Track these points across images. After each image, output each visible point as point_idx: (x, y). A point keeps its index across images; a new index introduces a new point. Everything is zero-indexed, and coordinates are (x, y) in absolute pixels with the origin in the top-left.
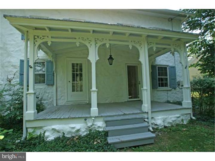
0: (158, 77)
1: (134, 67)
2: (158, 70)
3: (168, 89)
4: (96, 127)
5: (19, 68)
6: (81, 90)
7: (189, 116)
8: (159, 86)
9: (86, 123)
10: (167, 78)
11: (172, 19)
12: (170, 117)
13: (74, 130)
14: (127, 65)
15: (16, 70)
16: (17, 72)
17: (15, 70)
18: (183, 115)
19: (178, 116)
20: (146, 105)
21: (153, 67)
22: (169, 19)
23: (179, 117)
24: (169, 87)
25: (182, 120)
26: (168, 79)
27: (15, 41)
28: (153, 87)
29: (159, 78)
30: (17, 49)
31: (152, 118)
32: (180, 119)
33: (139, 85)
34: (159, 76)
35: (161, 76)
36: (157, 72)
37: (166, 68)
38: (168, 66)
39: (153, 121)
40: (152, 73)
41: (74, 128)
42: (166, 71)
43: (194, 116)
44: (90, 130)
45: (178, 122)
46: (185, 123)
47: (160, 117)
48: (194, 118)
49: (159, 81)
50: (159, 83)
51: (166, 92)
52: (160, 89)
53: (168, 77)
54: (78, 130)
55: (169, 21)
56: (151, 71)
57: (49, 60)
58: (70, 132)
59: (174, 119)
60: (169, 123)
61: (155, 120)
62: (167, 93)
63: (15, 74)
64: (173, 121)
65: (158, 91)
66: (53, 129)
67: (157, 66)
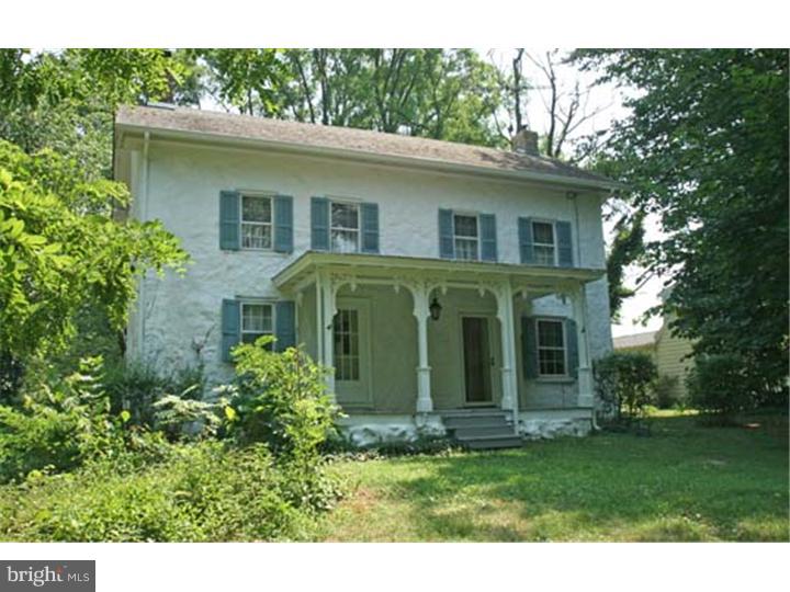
0: (538, 347)
1: (479, 320)
2: (540, 331)
3: (563, 380)
4: (430, 430)
5: (220, 318)
6: (356, 377)
7: (589, 422)
8: (543, 372)
9: (414, 423)
10: (562, 352)
11: (575, 195)
12: (553, 421)
13: (397, 433)
14: (461, 316)
15: (213, 324)
16: (213, 328)
17: (208, 324)
18: (577, 420)
19: (567, 420)
20: (509, 398)
21: (526, 323)
22: (568, 193)
23: (568, 424)
24: (567, 374)
25: (576, 430)
26: (566, 354)
27: (206, 252)
28: (527, 372)
29: (541, 351)
30: (211, 273)
31: (520, 422)
32: (571, 427)
33: (492, 367)
34: (541, 344)
35: (547, 345)
36: (537, 333)
37: (560, 323)
38: (564, 318)
39: (522, 428)
40: (522, 338)
41: (396, 429)
42: (561, 332)
43: (598, 424)
44: (421, 435)
45: (567, 433)
46: (580, 434)
47: (533, 421)
48: (597, 428)
49: (541, 358)
50: (542, 364)
51: (560, 387)
52: (544, 380)
53: (565, 348)
54: (404, 433)
55: (568, 198)
56: (520, 332)
57: (280, 300)
58: (389, 436)
59: (559, 426)
60: (551, 432)
61: (525, 425)
62: (564, 392)
63: (208, 335)
64: (558, 429)
65: (538, 383)
66: (366, 430)
67: (538, 320)
